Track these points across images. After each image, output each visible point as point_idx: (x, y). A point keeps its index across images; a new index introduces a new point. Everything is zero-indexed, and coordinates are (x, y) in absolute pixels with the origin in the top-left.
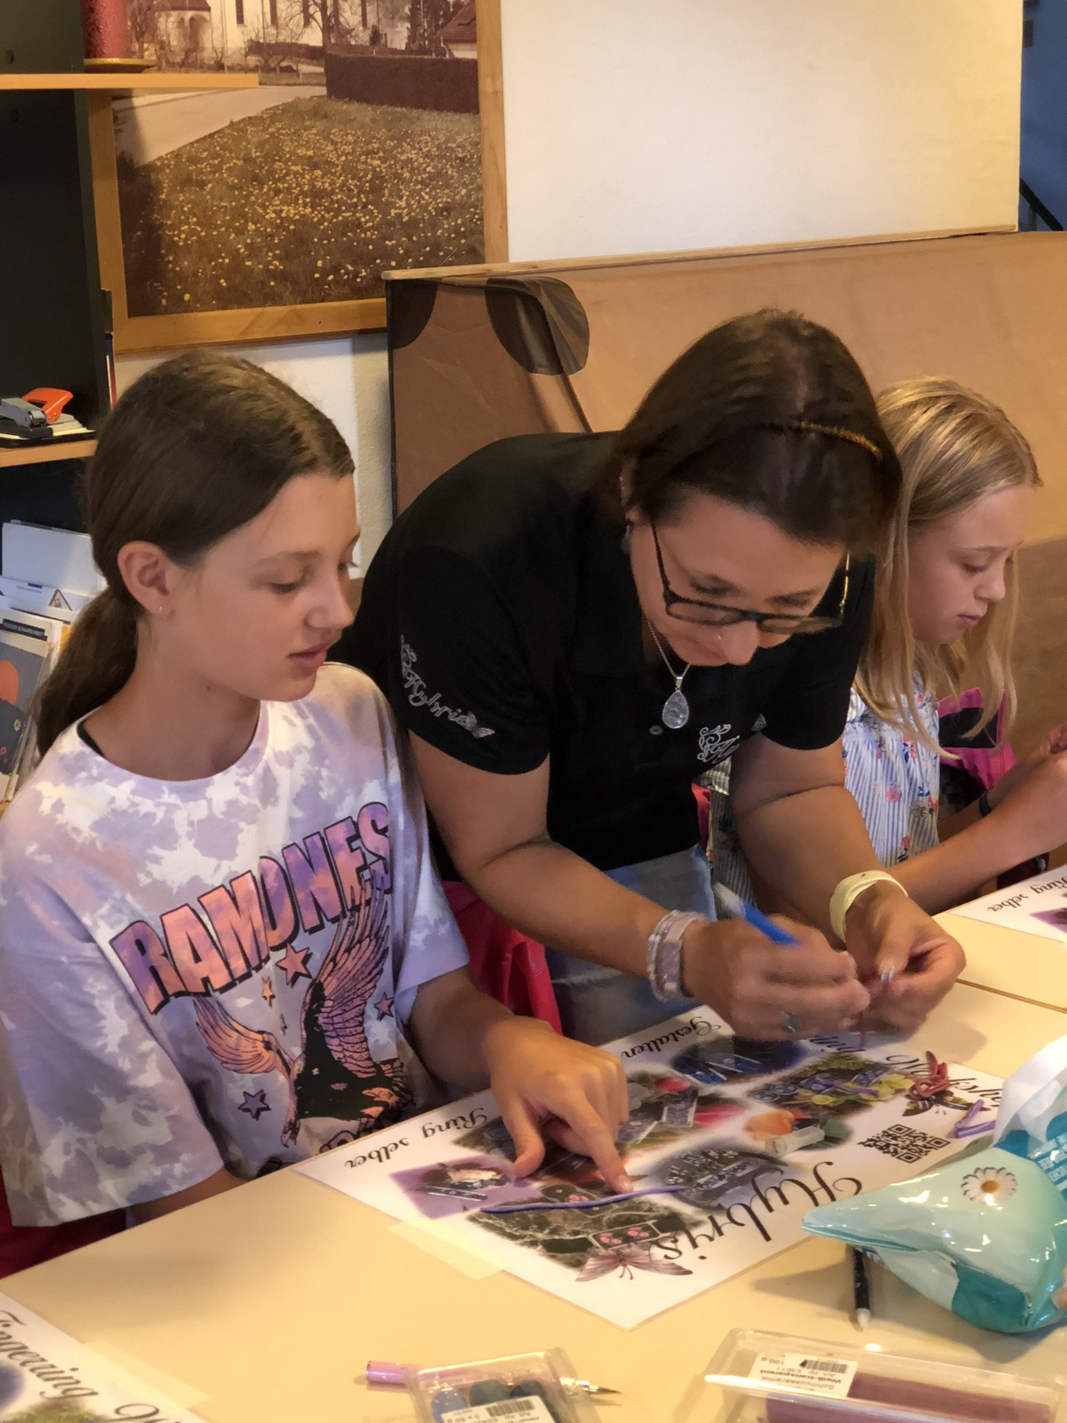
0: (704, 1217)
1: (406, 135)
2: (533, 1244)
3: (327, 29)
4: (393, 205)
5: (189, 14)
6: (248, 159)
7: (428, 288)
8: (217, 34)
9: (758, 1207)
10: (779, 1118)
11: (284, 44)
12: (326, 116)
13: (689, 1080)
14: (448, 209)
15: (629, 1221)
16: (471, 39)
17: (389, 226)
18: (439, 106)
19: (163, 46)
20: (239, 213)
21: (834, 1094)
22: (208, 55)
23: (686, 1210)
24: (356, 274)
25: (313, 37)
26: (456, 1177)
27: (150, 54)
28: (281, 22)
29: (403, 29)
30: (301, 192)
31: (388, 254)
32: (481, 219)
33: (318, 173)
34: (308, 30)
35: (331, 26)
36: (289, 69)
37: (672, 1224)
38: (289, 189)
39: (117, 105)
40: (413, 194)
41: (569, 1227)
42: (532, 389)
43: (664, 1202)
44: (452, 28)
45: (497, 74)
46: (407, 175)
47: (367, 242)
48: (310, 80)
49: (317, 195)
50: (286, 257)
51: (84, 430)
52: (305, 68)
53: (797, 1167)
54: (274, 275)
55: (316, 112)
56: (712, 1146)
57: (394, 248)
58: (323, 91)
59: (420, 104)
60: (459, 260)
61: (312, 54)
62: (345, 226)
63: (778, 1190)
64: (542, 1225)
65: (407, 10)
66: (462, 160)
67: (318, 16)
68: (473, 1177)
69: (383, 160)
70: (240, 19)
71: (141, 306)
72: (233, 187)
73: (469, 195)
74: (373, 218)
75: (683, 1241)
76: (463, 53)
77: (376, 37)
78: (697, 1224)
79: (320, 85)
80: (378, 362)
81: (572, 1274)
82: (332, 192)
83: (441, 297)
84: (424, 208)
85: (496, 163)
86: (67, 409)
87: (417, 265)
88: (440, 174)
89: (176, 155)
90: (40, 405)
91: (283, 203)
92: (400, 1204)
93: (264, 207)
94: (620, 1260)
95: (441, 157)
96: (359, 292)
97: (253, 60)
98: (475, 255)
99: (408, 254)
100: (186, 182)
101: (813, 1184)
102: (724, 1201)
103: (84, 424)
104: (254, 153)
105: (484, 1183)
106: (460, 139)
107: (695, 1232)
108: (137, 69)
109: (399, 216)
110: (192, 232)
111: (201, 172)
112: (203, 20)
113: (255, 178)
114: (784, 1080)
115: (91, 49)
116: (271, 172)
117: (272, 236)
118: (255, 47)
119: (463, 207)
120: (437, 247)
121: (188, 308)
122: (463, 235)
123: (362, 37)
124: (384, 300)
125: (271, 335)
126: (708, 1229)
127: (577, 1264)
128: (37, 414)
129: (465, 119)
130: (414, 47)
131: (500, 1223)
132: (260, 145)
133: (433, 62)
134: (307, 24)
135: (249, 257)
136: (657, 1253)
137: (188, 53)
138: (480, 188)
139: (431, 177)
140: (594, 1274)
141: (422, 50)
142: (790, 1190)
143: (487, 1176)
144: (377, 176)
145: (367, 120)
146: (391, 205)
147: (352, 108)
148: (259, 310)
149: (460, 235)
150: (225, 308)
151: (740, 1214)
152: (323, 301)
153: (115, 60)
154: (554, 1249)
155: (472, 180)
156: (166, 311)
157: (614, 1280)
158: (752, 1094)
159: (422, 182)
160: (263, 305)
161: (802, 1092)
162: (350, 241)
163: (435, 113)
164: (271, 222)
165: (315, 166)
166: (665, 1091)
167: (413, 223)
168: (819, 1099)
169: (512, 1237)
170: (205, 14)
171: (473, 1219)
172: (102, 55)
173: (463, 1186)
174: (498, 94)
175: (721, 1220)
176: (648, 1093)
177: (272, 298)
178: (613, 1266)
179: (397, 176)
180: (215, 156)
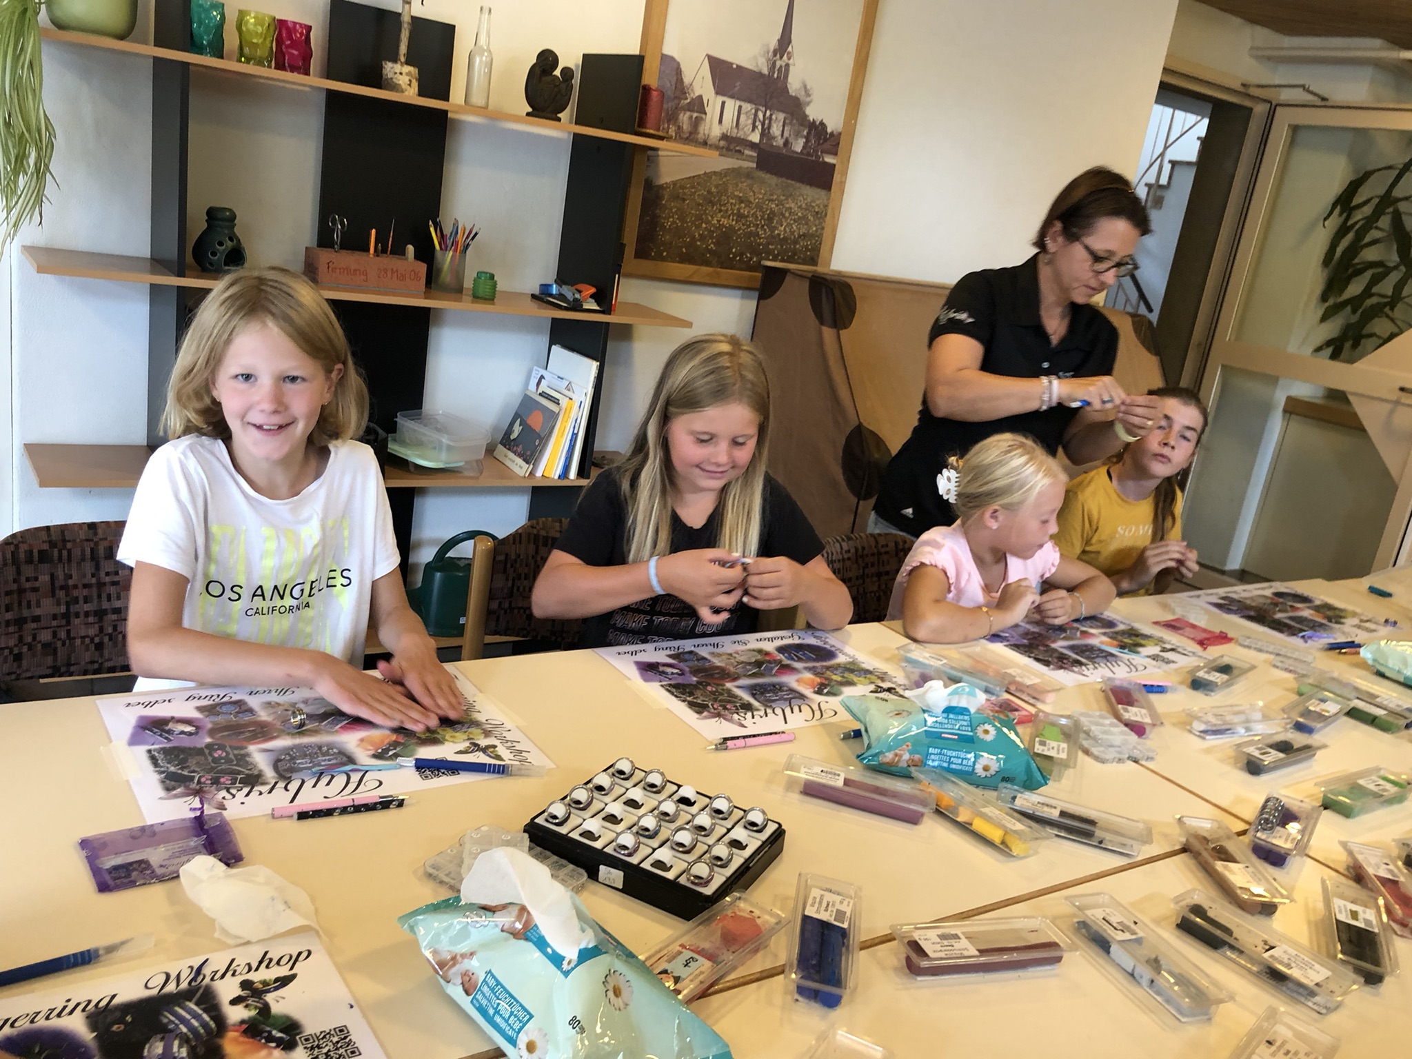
0: (763, 708)
1: (791, 195)
2: (684, 701)
3: (762, 135)
4: (777, 228)
5: (695, 115)
6: (709, 192)
7: (783, 272)
8: (707, 127)
9: (788, 710)
10: (813, 681)
11: (739, 138)
12: (752, 178)
13: (781, 656)
14: (804, 235)
15: (729, 702)
16: (835, 154)
17: (773, 239)
18: (812, 183)
19: (679, 128)
20: (699, 218)
21: (843, 677)
22: (701, 136)
23: (755, 703)
24: (751, 259)
25: (755, 138)
26: (661, 669)
27: (672, 132)
28: (740, 127)
29: (801, 142)
30: (733, 213)
31: (769, 252)
32: (820, 244)
33: (743, 205)
34: (753, 134)
35: (765, 133)
36: (739, 151)
37: (748, 707)
38: (727, 210)
39: (650, 153)
40: (788, 225)
41: (702, 698)
42: (820, 333)
43: (747, 697)
44: (827, 146)
45: (845, 173)
46: (787, 215)
47: (759, 244)
48: (749, 158)
49: (740, 216)
50: (717, 244)
51: (598, 308)
52: (748, 152)
53: (811, 700)
54: (710, 251)
55: (748, 175)
56: (778, 684)
57: (774, 250)
58: (754, 165)
59: (802, 181)
60: (804, 262)
61: (753, 146)
62: (751, 233)
63: (800, 707)
64: (691, 694)
65: (805, 133)
66: (817, 213)
67: (760, 127)
68: (669, 670)
69: (777, 205)
70: (720, 122)
71: (641, 254)
72: (699, 204)
73: (816, 231)
74: (765, 233)
75: (749, 714)
76: (829, 159)
77: (786, 143)
78: (758, 710)
79: (752, 162)
80: (753, 304)
81: (696, 716)
82: (748, 216)
83: (788, 278)
84: (792, 233)
85: (834, 217)
86: (592, 296)
87: (782, 261)
88: (804, 217)
89: (675, 183)
90: (580, 292)
91: (722, 217)
92: (634, 673)
93: (713, 218)
94: (719, 715)
95: (806, 209)
96: (750, 268)
97: (722, 143)
98: (813, 261)
99: (778, 254)
100: (676, 197)
101: (815, 707)
102: (774, 705)
103: (599, 305)
104: (713, 189)
105: (672, 673)
106: (818, 202)
107: (755, 713)
108: (661, 138)
109: (779, 235)
110: (674, 222)
111: (684, 194)
112: (702, 118)
113: (711, 202)
114: (823, 666)
115: (642, 124)
116: (719, 200)
117: (713, 232)
118: (724, 137)
119: (812, 236)
120: (794, 253)
121: (664, 259)
122: (809, 250)
123: (779, 142)
124: (760, 275)
125: (702, 280)
126: (762, 713)
127: (699, 713)
128: (577, 296)
129: (823, 193)
130: (805, 152)
131: (674, 690)
132: (717, 186)
133: (813, 161)
134: (753, 130)
135: (699, 240)
136: (736, 717)
137: (691, 133)
138: (823, 228)
139: (799, 218)
140: (706, 718)
141: (809, 154)
142: (804, 708)
143: (675, 671)
144: (772, 212)
145: (773, 184)
146: (776, 228)
147: (767, 177)
148: (697, 267)
149: (807, 250)
150: (682, 263)
151: (779, 711)
152: (731, 269)
153: (651, 131)
154: (692, 705)
155: (820, 224)
156: (653, 259)
157: (714, 722)
158: (806, 668)
159: (795, 220)
160: (701, 264)
161: (828, 672)
162: (751, 242)
163: (808, 187)
164: (714, 225)
165: (742, 202)
166: (767, 658)
167: (785, 239)
168: (834, 677)
169: (676, 696)
170: (704, 116)
171: (662, 686)
172: (646, 128)
173: (664, 672)
174: (843, 184)
175: (769, 711)
176: (759, 657)
177: (707, 263)
178: (715, 717)
179: (783, 215)
180: (693, 187)
